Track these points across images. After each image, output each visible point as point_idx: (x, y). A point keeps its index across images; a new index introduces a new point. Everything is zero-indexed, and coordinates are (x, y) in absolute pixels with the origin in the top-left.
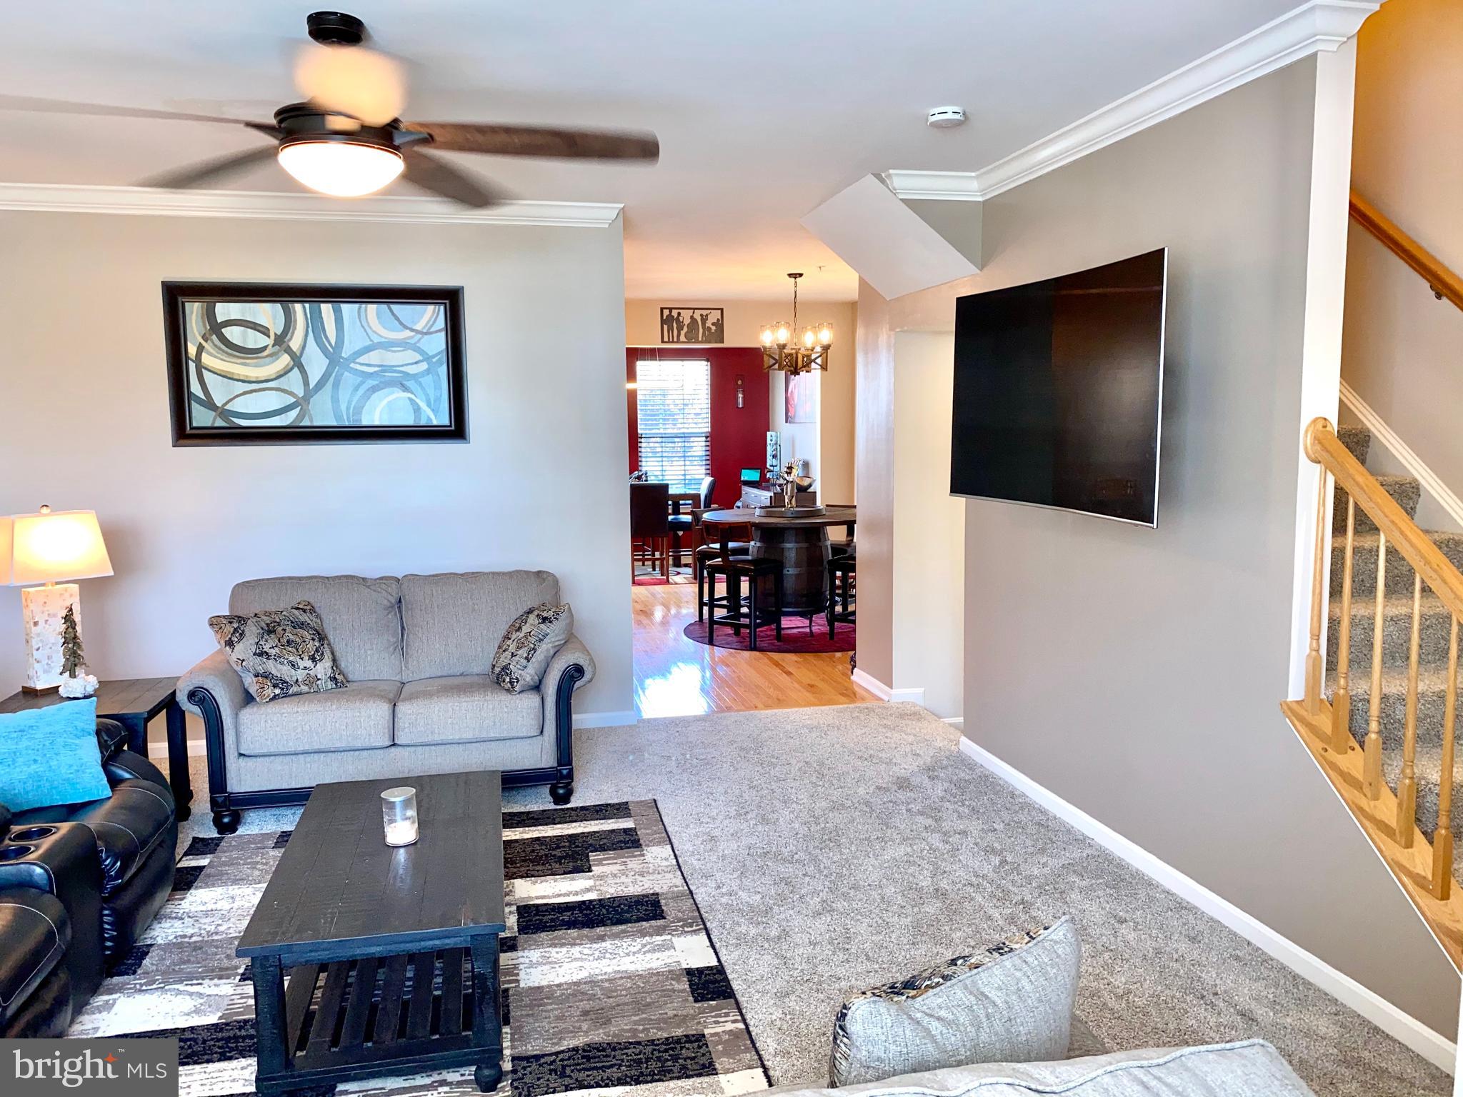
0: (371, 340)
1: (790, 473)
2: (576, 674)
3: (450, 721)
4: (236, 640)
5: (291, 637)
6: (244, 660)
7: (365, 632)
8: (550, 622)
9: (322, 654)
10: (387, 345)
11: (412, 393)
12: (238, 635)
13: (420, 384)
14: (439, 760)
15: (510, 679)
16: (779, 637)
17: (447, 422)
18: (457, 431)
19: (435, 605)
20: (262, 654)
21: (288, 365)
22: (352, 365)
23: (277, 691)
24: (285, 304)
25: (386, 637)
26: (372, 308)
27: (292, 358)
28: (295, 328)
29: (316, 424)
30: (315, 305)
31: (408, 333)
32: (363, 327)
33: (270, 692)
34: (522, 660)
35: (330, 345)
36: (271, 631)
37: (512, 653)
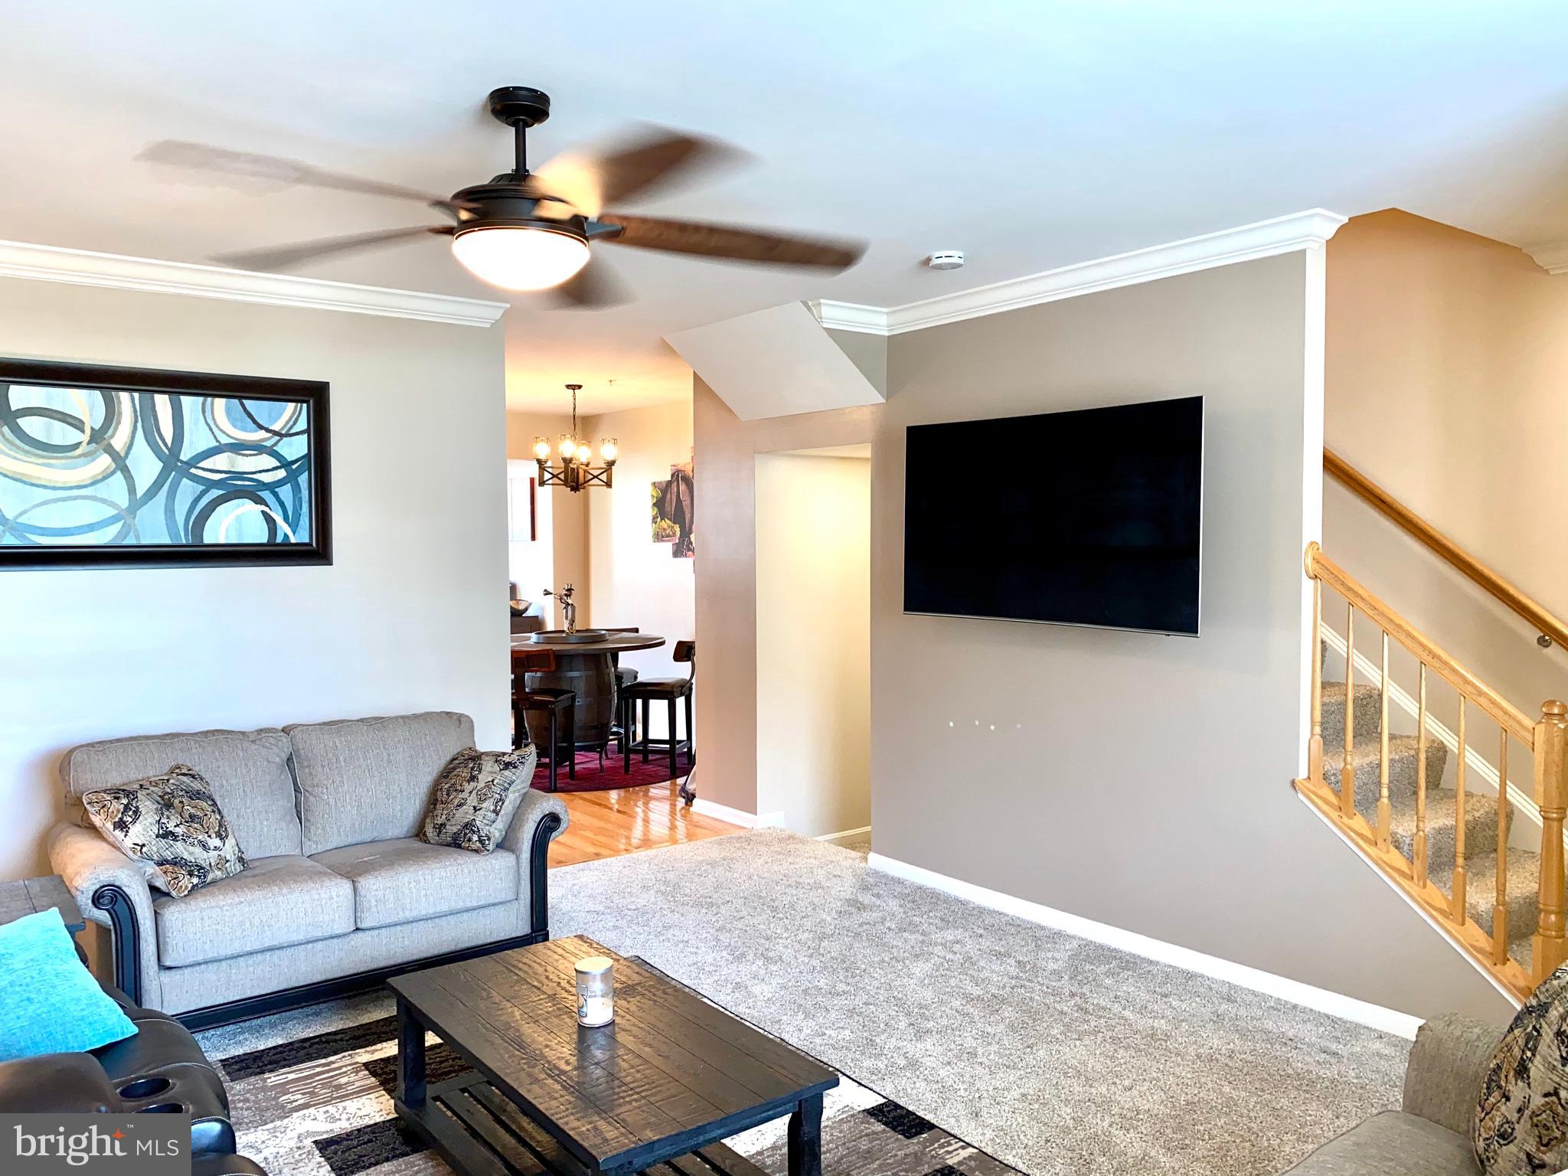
0: (217, 441)
1: (570, 596)
2: (553, 825)
3: (423, 892)
4: (130, 820)
5: (192, 811)
6: (144, 845)
7: (259, 798)
8: (515, 767)
9: (226, 829)
10: (238, 447)
11: (267, 506)
12: (131, 813)
13: (276, 495)
14: (406, 943)
15: (479, 837)
16: (572, 774)
17: (306, 540)
18: (318, 552)
19: (342, 759)
20: (166, 835)
21: (108, 467)
22: (193, 471)
23: (195, 880)
24: (106, 392)
25: (280, 803)
26: (220, 403)
27: (114, 460)
28: (119, 423)
29: (143, 542)
30: (148, 395)
31: (262, 434)
32: (208, 425)
33: (187, 882)
34: (489, 814)
35: (165, 444)
36: (169, 806)
37: (475, 807)
